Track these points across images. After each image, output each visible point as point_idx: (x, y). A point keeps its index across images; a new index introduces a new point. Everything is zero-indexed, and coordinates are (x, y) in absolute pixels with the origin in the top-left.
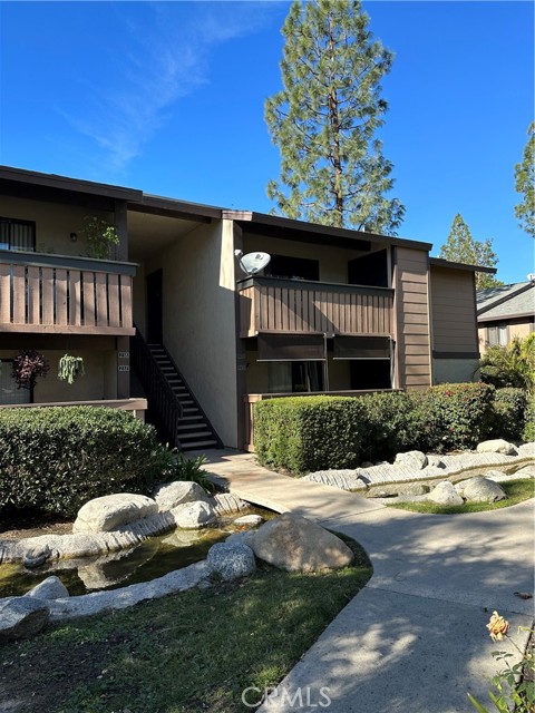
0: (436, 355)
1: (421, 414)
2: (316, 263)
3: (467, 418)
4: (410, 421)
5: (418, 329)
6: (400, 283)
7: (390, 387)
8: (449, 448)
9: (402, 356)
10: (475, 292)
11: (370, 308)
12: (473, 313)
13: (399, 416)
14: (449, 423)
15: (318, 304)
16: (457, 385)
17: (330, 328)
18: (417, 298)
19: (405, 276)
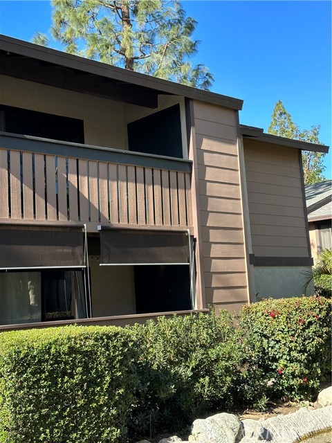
0: (254, 260)
1: (234, 349)
2: (81, 122)
3: (302, 351)
4: (216, 361)
5: (228, 221)
6: (200, 152)
7: (190, 308)
8: (276, 399)
9: (206, 260)
10: (303, 187)
11: (157, 188)
12: (302, 210)
13: (198, 355)
14: (275, 360)
15: (73, 179)
16: (283, 301)
17: (95, 217)
18: (225, 176)
19: (207, 144)
